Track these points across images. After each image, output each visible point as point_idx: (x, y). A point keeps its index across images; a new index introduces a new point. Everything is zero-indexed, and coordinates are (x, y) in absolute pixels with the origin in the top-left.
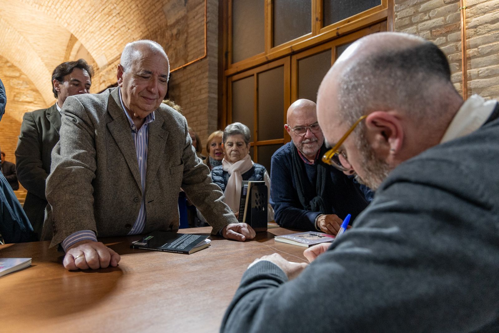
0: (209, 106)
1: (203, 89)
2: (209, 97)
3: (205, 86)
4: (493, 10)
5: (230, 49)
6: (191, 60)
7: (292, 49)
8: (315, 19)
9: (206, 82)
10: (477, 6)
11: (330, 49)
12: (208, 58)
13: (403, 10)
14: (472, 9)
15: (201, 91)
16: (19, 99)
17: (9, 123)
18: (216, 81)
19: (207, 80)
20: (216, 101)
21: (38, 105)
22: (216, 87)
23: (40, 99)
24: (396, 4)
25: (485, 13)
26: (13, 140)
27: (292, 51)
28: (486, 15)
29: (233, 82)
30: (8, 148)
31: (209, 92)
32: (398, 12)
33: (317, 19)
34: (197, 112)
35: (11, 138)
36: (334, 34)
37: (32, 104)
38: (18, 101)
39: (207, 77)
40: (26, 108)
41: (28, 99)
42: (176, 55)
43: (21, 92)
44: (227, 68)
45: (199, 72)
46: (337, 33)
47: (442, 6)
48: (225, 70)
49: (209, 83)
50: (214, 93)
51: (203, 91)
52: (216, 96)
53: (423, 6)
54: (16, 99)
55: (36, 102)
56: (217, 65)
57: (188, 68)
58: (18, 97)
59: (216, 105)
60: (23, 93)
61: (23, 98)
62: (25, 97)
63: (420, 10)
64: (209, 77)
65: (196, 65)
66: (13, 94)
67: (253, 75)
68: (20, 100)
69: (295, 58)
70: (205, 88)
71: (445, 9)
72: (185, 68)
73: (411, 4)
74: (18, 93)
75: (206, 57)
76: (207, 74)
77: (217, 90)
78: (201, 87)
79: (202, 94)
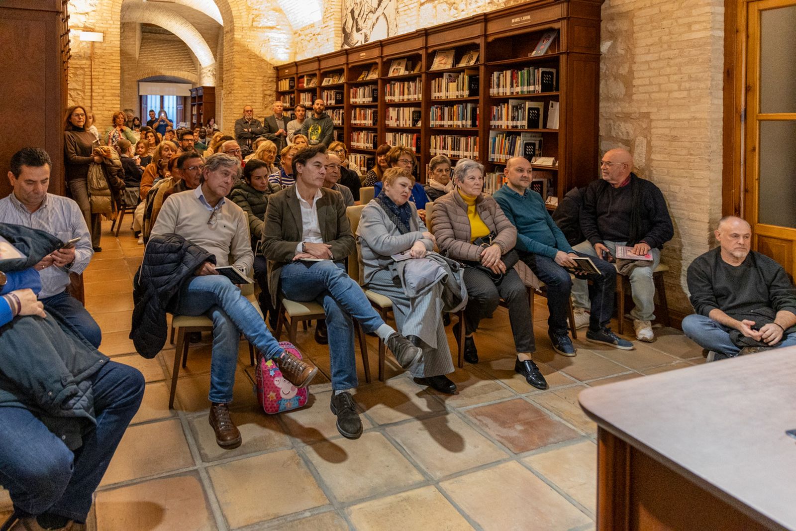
0: (712, 51)
1: (696, 22)
3: (703, 19)
9: (707, 13)
15: (690, 27)
16: (259, 24)
17: (248, 60)
18: (721, 9)
20: (722, 42)
21: (282, 31)
22: (722, 19)
23: (284, 21)
26: (252, 83)
29: (762, 11)
30: (246, 95)
31: (712, 28)
35: (251, 80)
37: (274, 30)
38: (257, 27)
40: (268, 36)
41: (269, 24)
43: (261, 14)
49: (712, 13)
50: (719, 29)
51: (697, 27)
52: (722, 34)
54: (255, 24)
55: (278, 27)
58: (257, 21)
60: (264, 15)
61: (264, 22)
62: (265, 20)
64: (712, 4)
66: (251, 17)
68: (260, 26)
74: (257, 16)
77: (723, 24)
78: (691, 20)
79: (694, 31)
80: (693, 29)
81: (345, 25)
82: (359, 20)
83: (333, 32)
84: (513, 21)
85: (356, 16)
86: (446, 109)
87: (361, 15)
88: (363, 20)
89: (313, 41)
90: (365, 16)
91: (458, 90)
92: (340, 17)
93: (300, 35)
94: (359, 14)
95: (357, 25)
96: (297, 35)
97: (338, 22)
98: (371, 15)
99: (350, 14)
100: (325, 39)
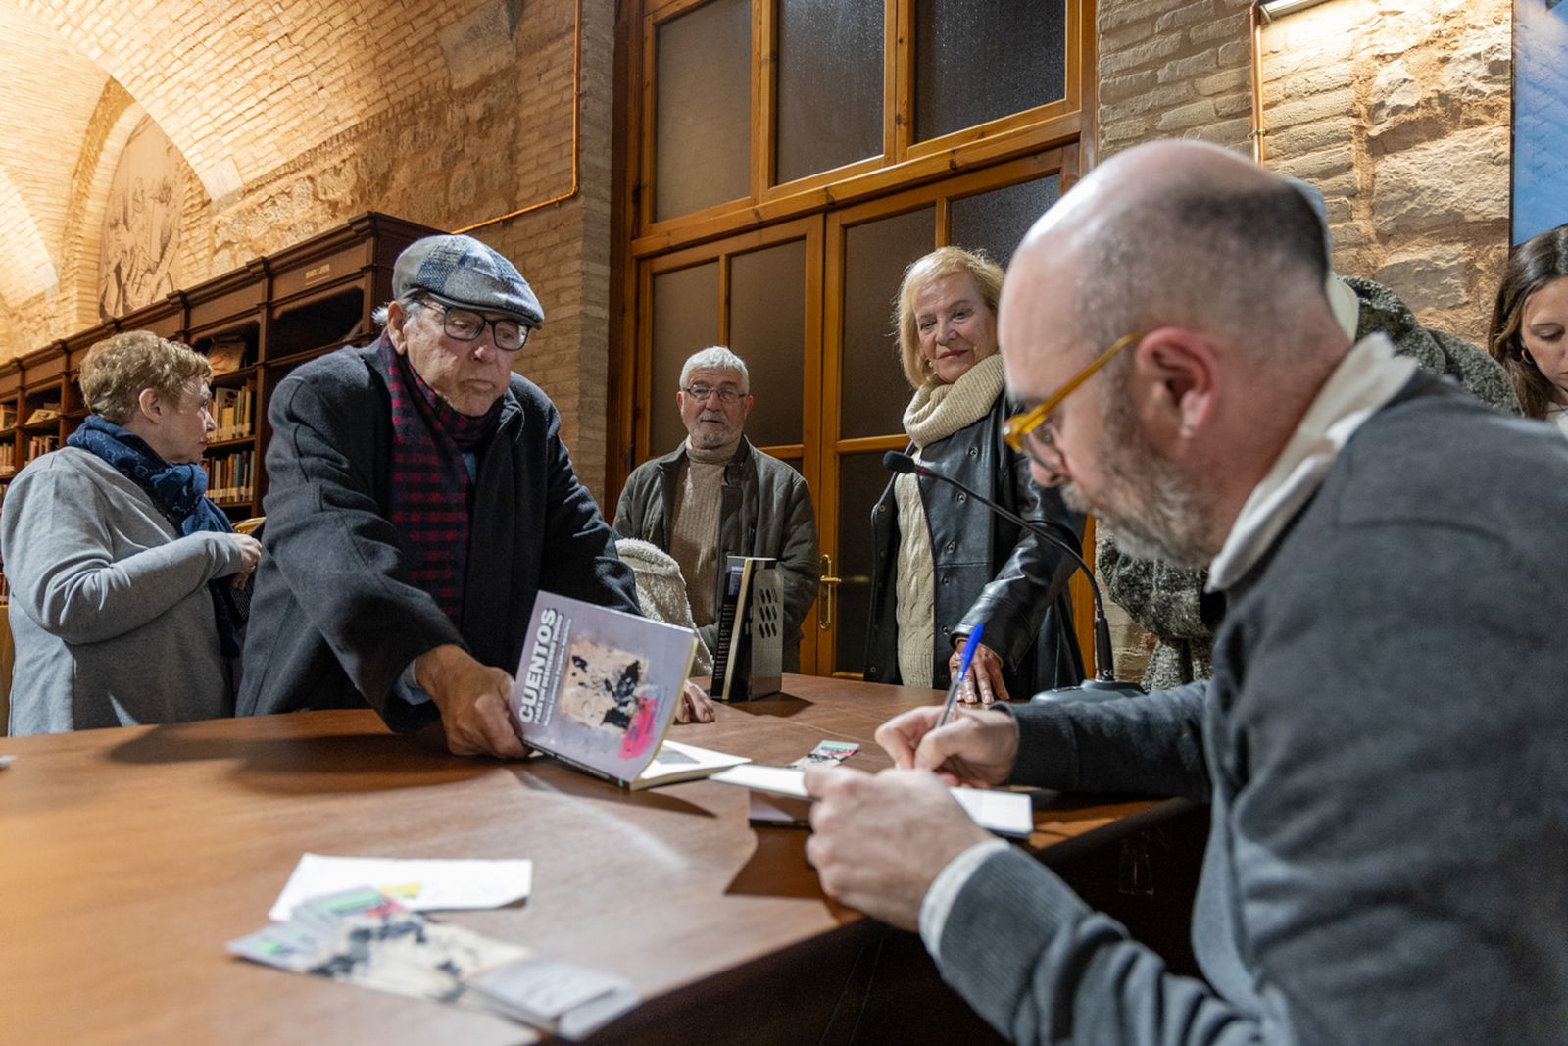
0: (583, 342)
1: (564, 289)
2: (582, 313)
3: (570, 282)
4: (1324, 145)
5: (646, 178)
6: (529, 201)
7: (828, 196)
8: (893, 117)
9: (576, 272)
10: (1292, 131)
11: (933, 204)
12: (582, 200)
13: (1119, 120)
14: (1280, 138)
15: (557, 297)
18: (604, 270)
19: (577, 265)
20: (605, 329)
22: (605, 286)
24: (1103, 103)
25: (1307, 150)
27: (831, 200)
28: (1310, 155)
29: (655, 275)
31: (584, 300)
32: (1106, 125)
33: (898, 119)
34: (544, 359)
36: (943, 166)
39: (579, 256)
42: (481, 181)
44: (637, 234)
45: (555, 238)
46: (952, 163)
47: (1211, 121)
48: (633, 239)
49: (583, 273)
50: (598, 304)
51: (565, 297)
52: (604, 313)
53: (1167, 116)
56: (608, 223)
57: (517, 224)
59: (605, 340)
63: (1160, 124)
64: (584, 257)
65: (543, 216)
67: (716, 259)
69: (836, 220)
70: (572, 287)
71: (1219, 130)
72: (507, 222)
73: (1139, 108)
75: (575, 197)
76: (579, 245)
77: (607, 295)
78: (559, 283)
79: (562, 305)
80: (561, 301)
81: (104, 297)
82: (129, 288)
83: (76, 312)
84: (309, 275)
85: (124, 279)
86: (218, 464)
87: (132, 277)
88: (136, 286)
89: (43, 330)
90: (138, 280)
91: (235, 424)
92: (95, 279)
93: (20, 319)
94: (129, 275)
95: (125, 300)
96: (15, 318)
97: (89, 291)
98: (148, 276)
99: (113, 275)
100: (62, 326)
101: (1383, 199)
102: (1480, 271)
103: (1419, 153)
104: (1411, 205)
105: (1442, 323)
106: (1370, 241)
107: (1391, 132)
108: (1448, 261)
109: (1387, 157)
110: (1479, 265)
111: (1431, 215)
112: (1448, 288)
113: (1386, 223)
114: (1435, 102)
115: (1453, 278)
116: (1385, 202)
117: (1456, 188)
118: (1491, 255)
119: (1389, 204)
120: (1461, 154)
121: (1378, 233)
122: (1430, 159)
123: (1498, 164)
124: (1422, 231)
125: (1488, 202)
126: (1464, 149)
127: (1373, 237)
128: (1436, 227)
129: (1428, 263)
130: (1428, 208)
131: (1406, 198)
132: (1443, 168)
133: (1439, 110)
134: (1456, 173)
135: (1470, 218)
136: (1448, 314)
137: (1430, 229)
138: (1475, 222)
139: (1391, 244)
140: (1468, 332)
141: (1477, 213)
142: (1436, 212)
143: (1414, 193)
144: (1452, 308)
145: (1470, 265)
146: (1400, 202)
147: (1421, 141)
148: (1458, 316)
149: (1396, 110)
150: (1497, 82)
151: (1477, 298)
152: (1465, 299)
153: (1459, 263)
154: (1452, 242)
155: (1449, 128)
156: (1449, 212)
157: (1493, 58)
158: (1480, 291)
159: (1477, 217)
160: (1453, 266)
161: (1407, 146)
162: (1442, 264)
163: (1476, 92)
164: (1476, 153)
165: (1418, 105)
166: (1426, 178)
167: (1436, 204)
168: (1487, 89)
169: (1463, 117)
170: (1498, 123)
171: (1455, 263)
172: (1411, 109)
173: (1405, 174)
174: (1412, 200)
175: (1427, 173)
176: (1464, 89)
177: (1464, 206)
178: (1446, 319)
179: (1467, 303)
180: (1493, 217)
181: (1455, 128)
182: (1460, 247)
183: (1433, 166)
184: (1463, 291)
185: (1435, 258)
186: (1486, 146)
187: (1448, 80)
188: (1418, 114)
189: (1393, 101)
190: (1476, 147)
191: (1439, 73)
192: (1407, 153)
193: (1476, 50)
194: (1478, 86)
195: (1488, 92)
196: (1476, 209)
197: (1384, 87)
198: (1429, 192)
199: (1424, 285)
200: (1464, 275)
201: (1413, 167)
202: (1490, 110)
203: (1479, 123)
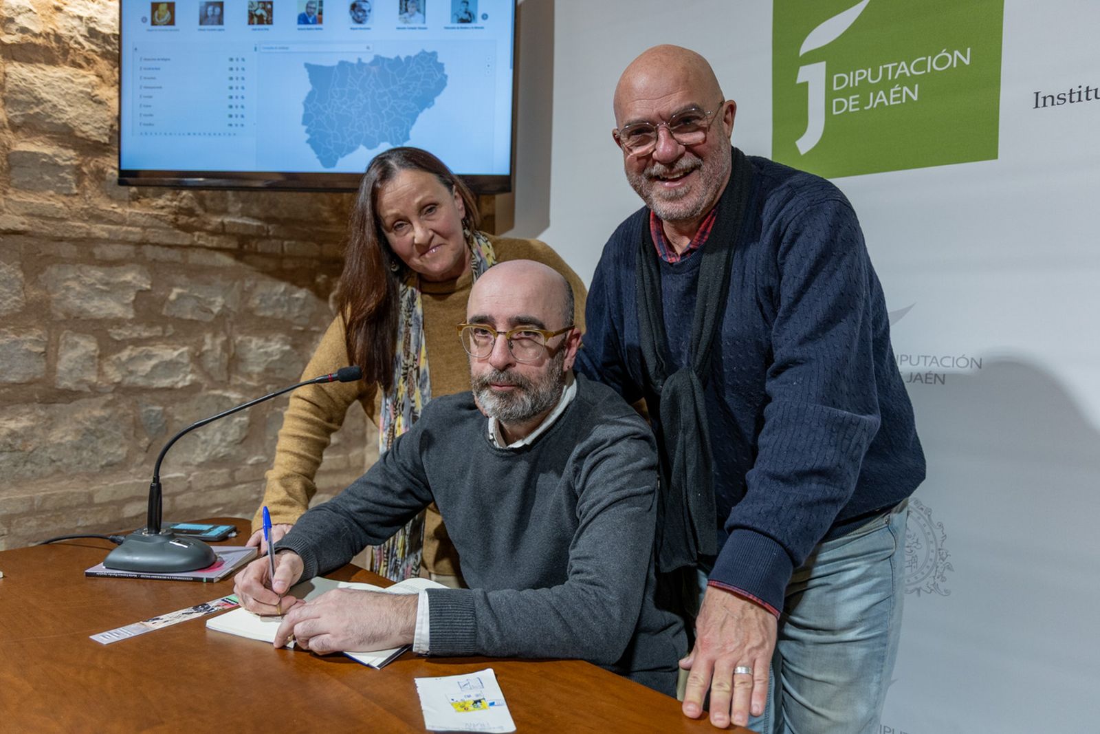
101: (14, 96)
102: (84, 173)
103: (40, 71)
104: (37, 110)
105: (61, 205)
106: (5, 127)
107: (20, 46)
108: (64, 160)
109: (16, 64)
110: (85, 169)
111: (52, 123)
112: (64, 180)
113: (16, 116)
114: (52, 37)
115: (68, 173)
116: (15, 100)
117: (68, 109)
118: (92, 165)
119: (19, 102)
120: (70, 85)
121: (10, 122)
122: (49, 79)
123: (95, 102)
124: (44, 132)
125: (90, 127)
126: (72, 82)
127: (6, 124)
128: (55, 133)
129: (50, 158)
130: (50, 116)
131: (33, 103)
132: (59, 90)
133: (54, 45)
134: (68, 97)
135: (79, 134)
136: (65, 199)
137: (50, 133)
138: (82, 138)
139: (20, 133)
140: (79, 215)
141: (83, 132)
142: (56, 122)
143: (39, 101)
144: (67, 195)
145: (78, 167)
146: (28, 104)
147: (40, 62)
148: (71, 202)
149: (24, 30)
150: (92, 43)
151: (84, 193)
152: (76, 191)
153: (72, 165)
154: (66, 148)
155: (60, 61)
156: (65, 125)
157: (92, 25)
158: (85, 188)
159: (83, 135)
160: (68, 166)
161: (30, 61)
162: (60, 161)
163: (80, 44)
164: (81, 88)
165: (40, 35)
166: (47, 93)
167: (55, 115)
168: (86, 44)
169: (70, 58)
170: (92, 72)
171: (68, 163)
172: (36, 35)
173: (31, 84)
174: (37, 106)
175: (46, 89)
176: (72, 38)
177: (76, 124)
178: (64, 203)
179: (77, 194)
180: (94, 138)
181: (64, 63)
182: (71, 153)
183: (49, 84)
184: (74, 185)
185: (56, 156)
186: (86, 86)
187: (61, 25)
188: (40, 41)
189: (22, 21)
190: (80, 84)
191: (54, 16)
192: (30, 67)
193: (81, 14)
194: (81, 40)
195: (87, 48)
196: (82, 129)
197: (15, 7)
198: (50, 104)
199: (47, 173)
200: (74, 173)
201: (35, 79)
202: (89, 61)
203: (81, 67)
